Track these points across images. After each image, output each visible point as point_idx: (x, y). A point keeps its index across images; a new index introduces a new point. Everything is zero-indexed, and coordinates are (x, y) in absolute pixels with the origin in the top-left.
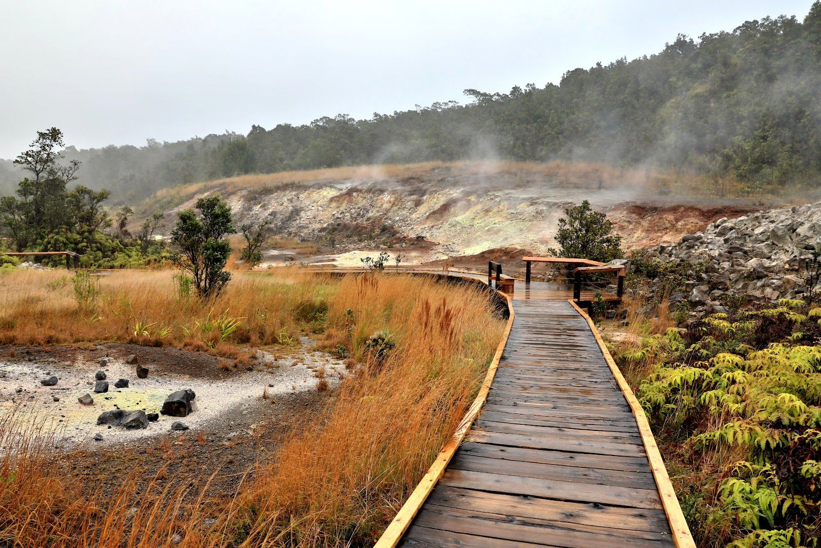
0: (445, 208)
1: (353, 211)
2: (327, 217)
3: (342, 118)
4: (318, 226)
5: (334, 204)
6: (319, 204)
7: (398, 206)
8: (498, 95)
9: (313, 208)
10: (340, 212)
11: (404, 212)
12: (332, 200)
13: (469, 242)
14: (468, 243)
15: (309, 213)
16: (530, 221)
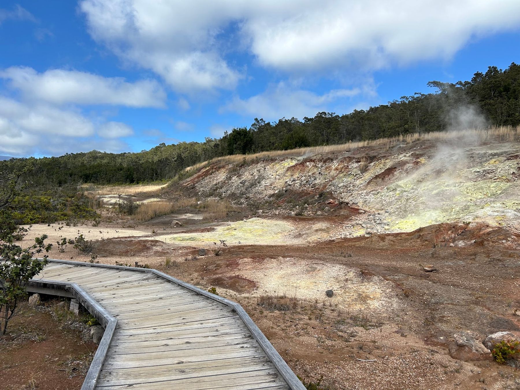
0: (390, 171)
1: (303, 178)
2: (280, 184)
3: (330, 116)
4: (272, 192)
5: (289, 173)
6: (278, 173)
7: (344, 173)
8: (461, 83)
9: (272, 177)
10: (292, 180)
11: (349, 179)
12: (289, 169)
13: (405, 211)
14: (403, 213)
15: (268, 181)
16: (508, 181)
